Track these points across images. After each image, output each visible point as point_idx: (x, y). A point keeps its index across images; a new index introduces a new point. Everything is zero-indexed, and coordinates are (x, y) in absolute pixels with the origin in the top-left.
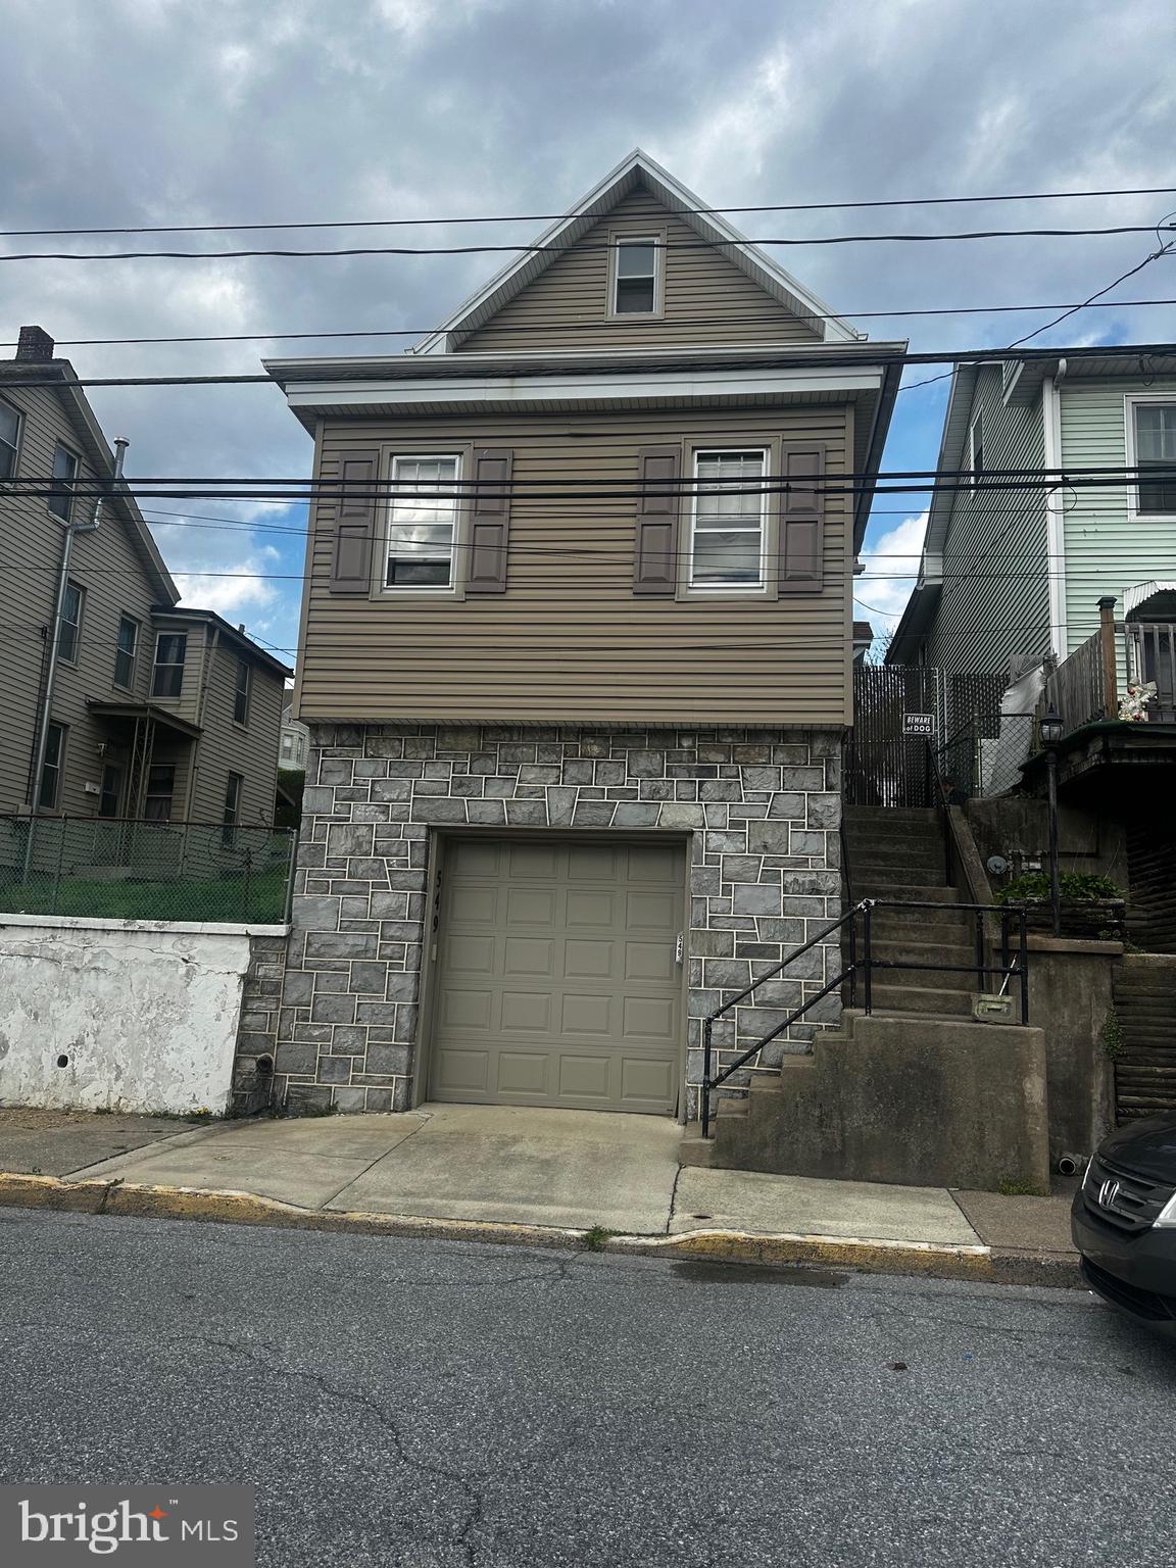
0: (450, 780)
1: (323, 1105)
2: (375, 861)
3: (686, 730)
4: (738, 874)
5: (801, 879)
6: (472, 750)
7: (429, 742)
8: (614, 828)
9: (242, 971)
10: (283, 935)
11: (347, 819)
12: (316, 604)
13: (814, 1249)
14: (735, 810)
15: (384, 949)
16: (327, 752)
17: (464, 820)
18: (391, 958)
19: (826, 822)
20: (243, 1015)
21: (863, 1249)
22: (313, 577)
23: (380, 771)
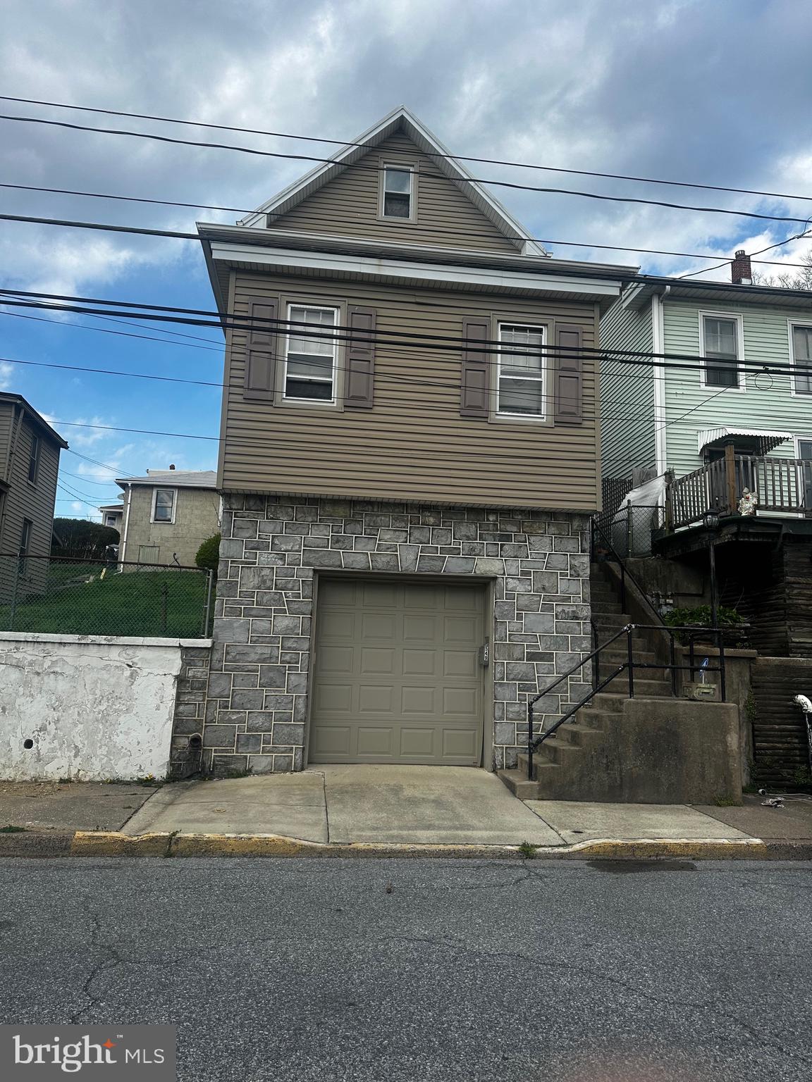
0: (330, 537)
1: (241, 769)
2: (276, 593)
3: (493, 510)
4: (526, 606)
5: (566, 610)
6: (345, 517)
7: (314, 510)
8: (445, 574)
9: (176, 673)
10: (209, 646)
11: (255, 563)
12: (232, 406)
13: (665, 847)
14: (524, 565)
15: (284, 657)
16: (238, 514)
17: (341, 566)
18: (289, 663)
19: (581, 573)
20: (177, 706)
21: (693, 845)
22: (230, 386)
23: (278, 529)
